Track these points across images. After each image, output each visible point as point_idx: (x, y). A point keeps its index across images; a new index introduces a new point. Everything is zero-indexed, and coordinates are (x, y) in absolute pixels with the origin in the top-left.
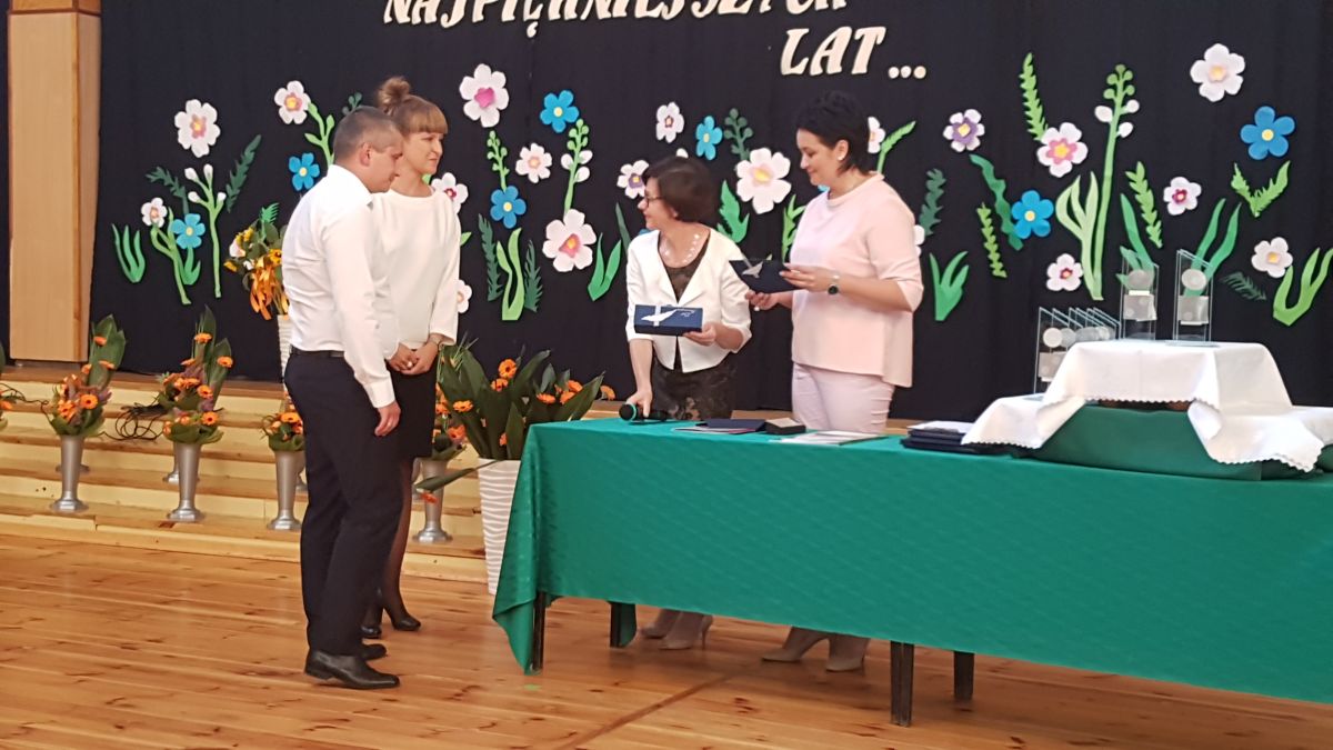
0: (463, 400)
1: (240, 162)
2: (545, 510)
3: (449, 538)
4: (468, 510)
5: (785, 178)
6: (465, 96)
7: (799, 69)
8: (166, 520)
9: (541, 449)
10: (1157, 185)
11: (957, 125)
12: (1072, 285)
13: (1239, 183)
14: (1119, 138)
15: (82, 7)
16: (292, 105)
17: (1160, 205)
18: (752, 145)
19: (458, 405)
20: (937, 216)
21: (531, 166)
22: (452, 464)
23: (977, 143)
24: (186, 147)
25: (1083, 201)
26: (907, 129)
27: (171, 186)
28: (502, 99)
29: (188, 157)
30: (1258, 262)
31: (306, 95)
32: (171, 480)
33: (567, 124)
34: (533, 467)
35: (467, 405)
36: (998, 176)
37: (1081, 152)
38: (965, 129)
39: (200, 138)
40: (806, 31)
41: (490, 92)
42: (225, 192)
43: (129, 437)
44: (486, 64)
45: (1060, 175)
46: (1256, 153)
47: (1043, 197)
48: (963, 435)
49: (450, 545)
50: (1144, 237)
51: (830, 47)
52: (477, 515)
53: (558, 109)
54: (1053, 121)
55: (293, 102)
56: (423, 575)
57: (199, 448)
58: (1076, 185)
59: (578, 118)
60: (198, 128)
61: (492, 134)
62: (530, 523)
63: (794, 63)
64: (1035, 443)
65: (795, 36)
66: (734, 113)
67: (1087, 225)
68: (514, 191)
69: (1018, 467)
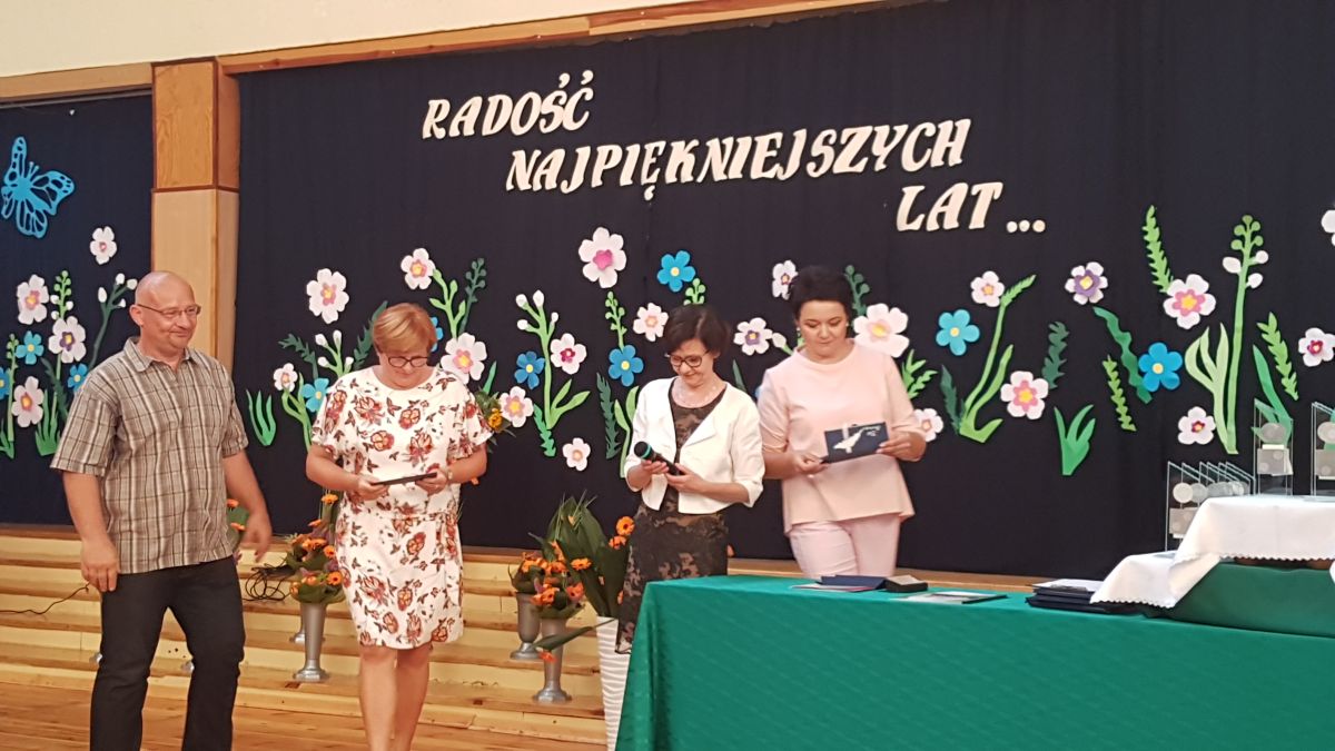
0: (581, 558)
2: (662, 670)
3: (569, 699)
4: (587, 669)
5: (903, 333)
6: (584, 259)
7: (916, 225)
8: (291, 680)
9: (658, 607)
10: (1291, 336)
11: (1079, 278)
12: (1204, 438)
14: (1248, 289)
15: (221, 184)
16: (418, 271)
17: (1295, 357)
18: (869, 300)
19: (576, 563)
20: (1060, 369)
21: (648, 326)
22: (570, 623)
23: (1100, 296)
24: (317, 314)
25: (1213, 354)
26: (1027, 283)
27: (301, 352)
28: (620, 261)
29: (318, 324)
31: (431, 262)
32: (297, 640)
33: (684, 283)
34: (650, 626)
35: (585, 562)
36: (1123, 329)
37: (1209, 304)
38: (1087, 282)
39: (330, 305)
40: (922, 188)
41: (608, 254)
42: (353, 356)
43: (259, 598)
44: (604, 227)
45: (1188, 327)
47: (1170, 350)
48: (1092, 593)
49: (570, 705)
50: (1279, 389)
51: (946, 203)
52: (596, 674)
53: (674, 269)
54: (1178, 272)
55: (418, 268)
56: (541, 735)
57: (325, 609)
58: (1205, 337)
59: (695, 277)
60: (328, 295)
61: (610, 295)
62: (647, 682)
63: (910, 219)
64: (1169, 602)
65: (911, 193)
66: (850, 269)
67: (1218, 376)
68: (631, 350)
69: (1153, 626)
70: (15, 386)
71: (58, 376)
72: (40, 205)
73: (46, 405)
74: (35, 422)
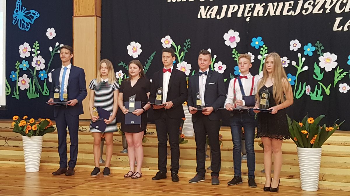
1: (149, 60)
6: (225, 39)
7: (340, 29)
15: (97, 15)
18: (324, 51)
24: (131, 55)
27: (125, 67)
28: (238, 40)
29: (131, 58)
31: (171, 40)
33: (260, 46)
39: (135, 53)
40: (342, 18)
41: (234, 37)
44: (232, 29)
55: (167, 42)
59: (264, 45)
60: (135, 50)
61: (234, 50)
65: (338, 20)
66: (318, 42)
70: (19, 77)
71: (35, 74)
72: (27, 20)
73: (31, 83)
74: (26, 88)
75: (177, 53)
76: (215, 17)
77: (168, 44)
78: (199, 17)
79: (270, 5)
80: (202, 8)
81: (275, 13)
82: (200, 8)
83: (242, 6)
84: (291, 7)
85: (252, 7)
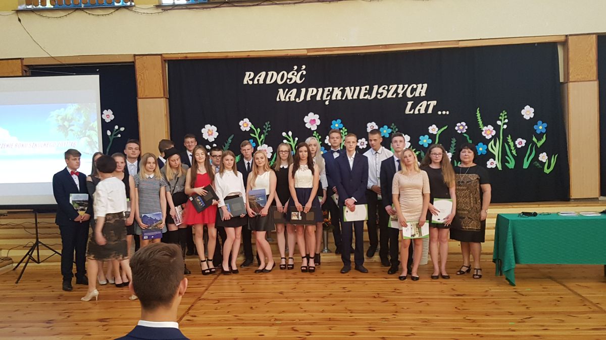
1: (227, 143)
6: (305, 122)
7: (412, 112)
10: (514, 140)
11: (459, 126)
12: (494, 166)
13: (534, 139)
14: (504, 129)
15: (166, 96)
16: (245, 125)
17: (515, 145)
20: (455, 150)
23: (465, 131)
24: (206, 139)
25: (495, 145)
26: (445, 128)
28: (318, 122)
29: (207, 142)
30: (540, 159)
31: (250, 122)
36: (470, 139)
37: (494, 133)
38: (461, 127)
39: (211, 136)
40: (413, 102)
41: (314, 120)
44: (313, 112)
45: (489, 138)
46: (538, 132)
47: (484, 144)
50: (512, 153)
51: (421, 106)
54: (485, 125)
58: (493, 141)
59: (343, 127)
60: (210, 133)
61: (315, 132)
63: (410, 111)
65: (410, 104)
66: (393, 124)
67: (496, 150)
75: (257, 136)
76: (294, 100)
77: (247, 126)
78: (278, 100)
79: (348, 89)
80: (281, 91)
81: (352, 96)
82: (279, 91)
83: (321, 90)
84: (367, 92)
85: (331, 91)
